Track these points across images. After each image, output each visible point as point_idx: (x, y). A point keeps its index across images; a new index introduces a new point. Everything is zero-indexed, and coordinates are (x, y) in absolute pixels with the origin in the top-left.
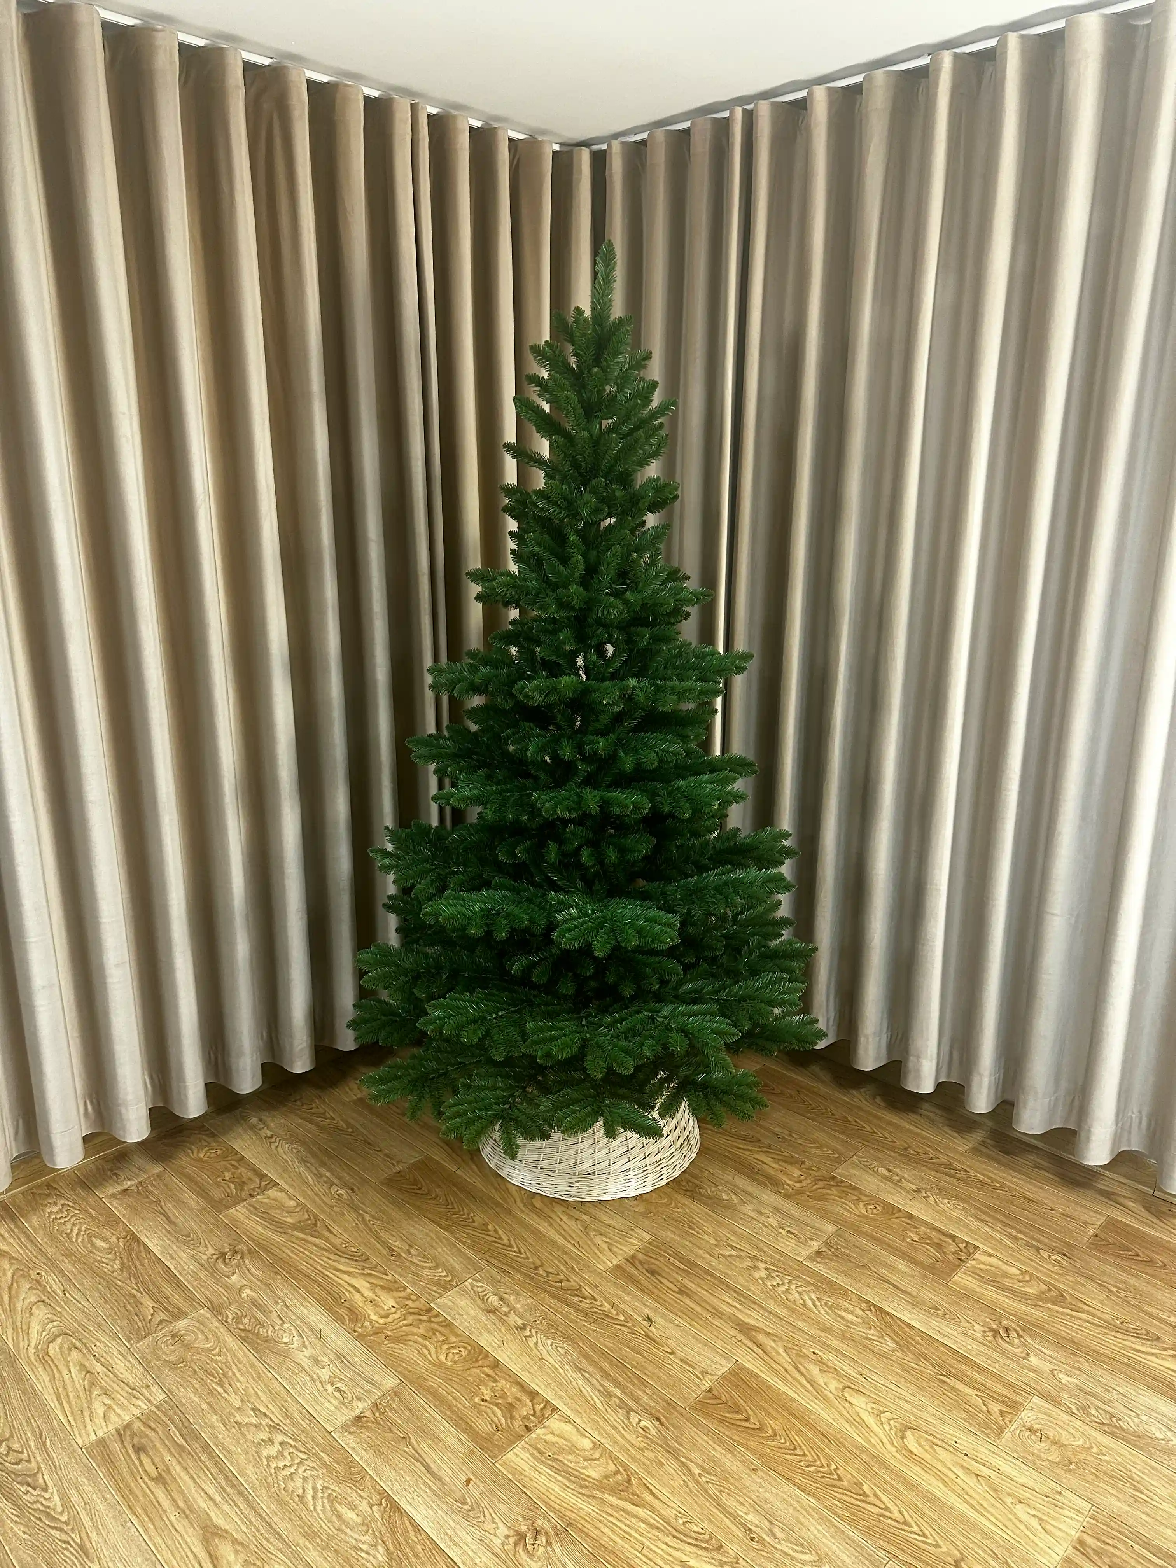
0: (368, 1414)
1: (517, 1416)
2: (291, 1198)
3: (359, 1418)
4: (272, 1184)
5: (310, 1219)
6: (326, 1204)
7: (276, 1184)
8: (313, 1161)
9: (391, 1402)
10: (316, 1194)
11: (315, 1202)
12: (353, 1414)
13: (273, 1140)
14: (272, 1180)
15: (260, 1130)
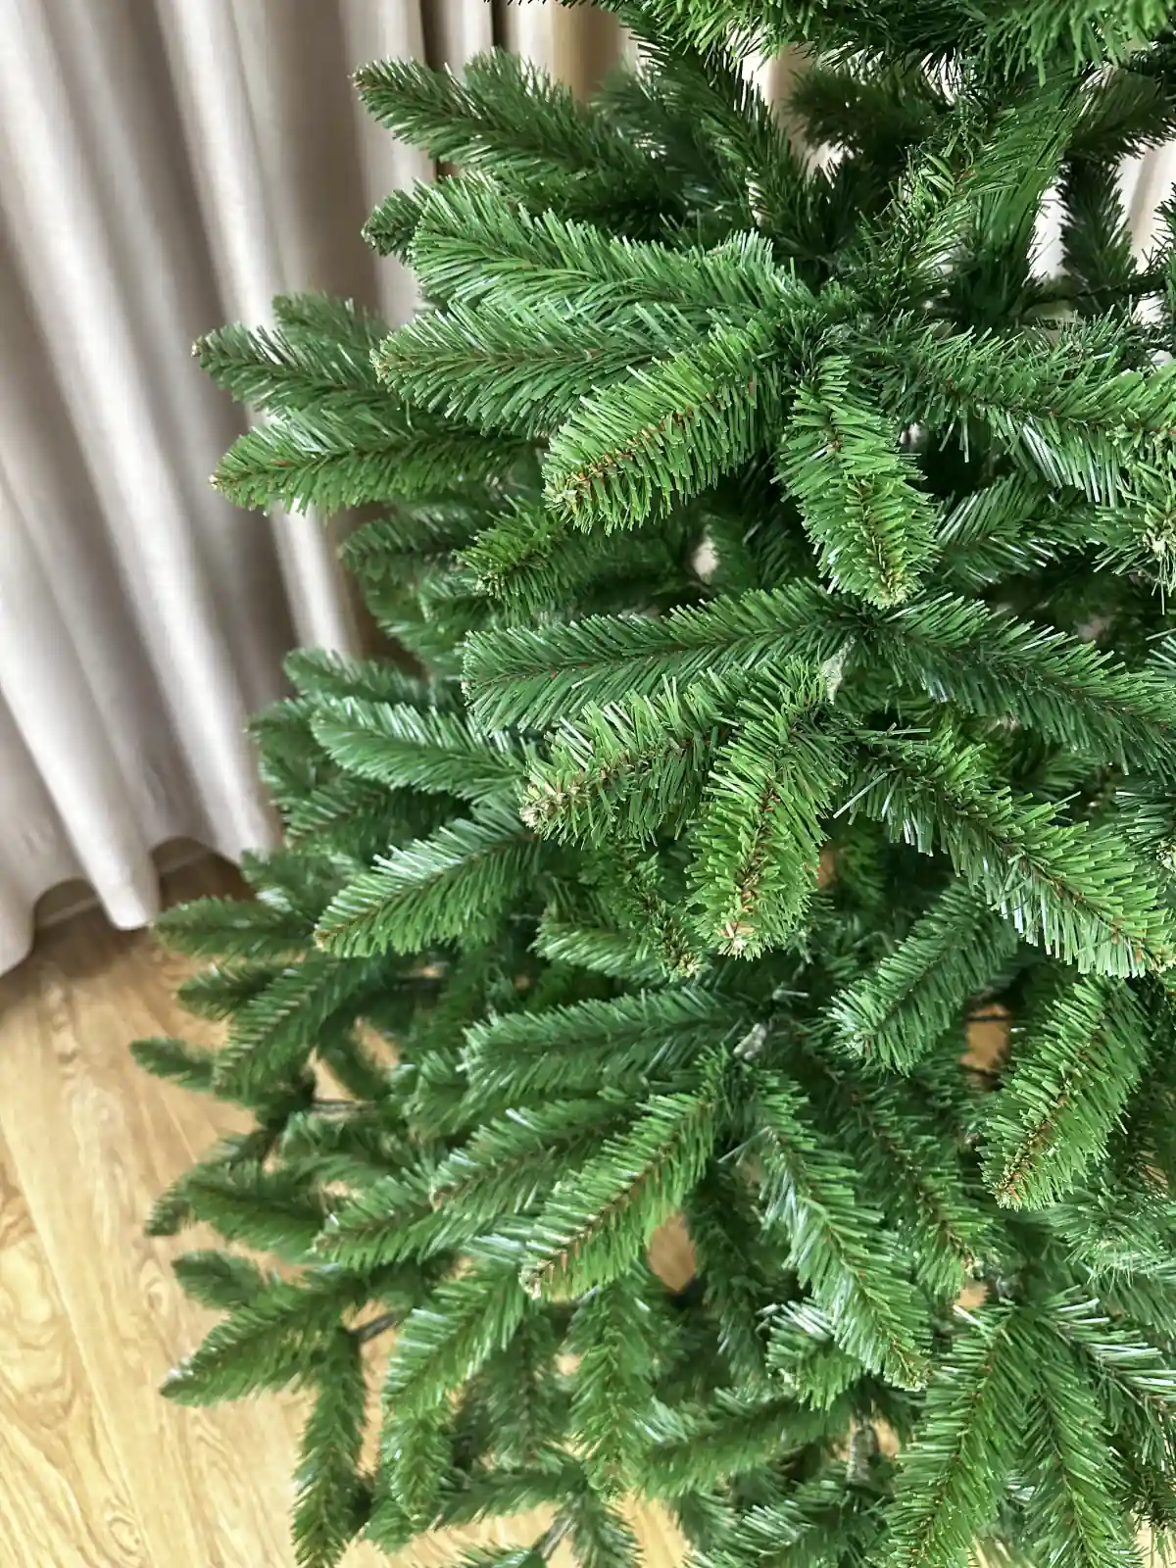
2: (44, 1292)
4: (22, 1225)
5: (59, 1383)
6: (114, 1326)
7: (30, 1230)
8: (130, 1158)
10: (104, 1287)
11: (92, 1318)
13: (69, 1069)
14: (25, 1214)
15: (58, 1028)
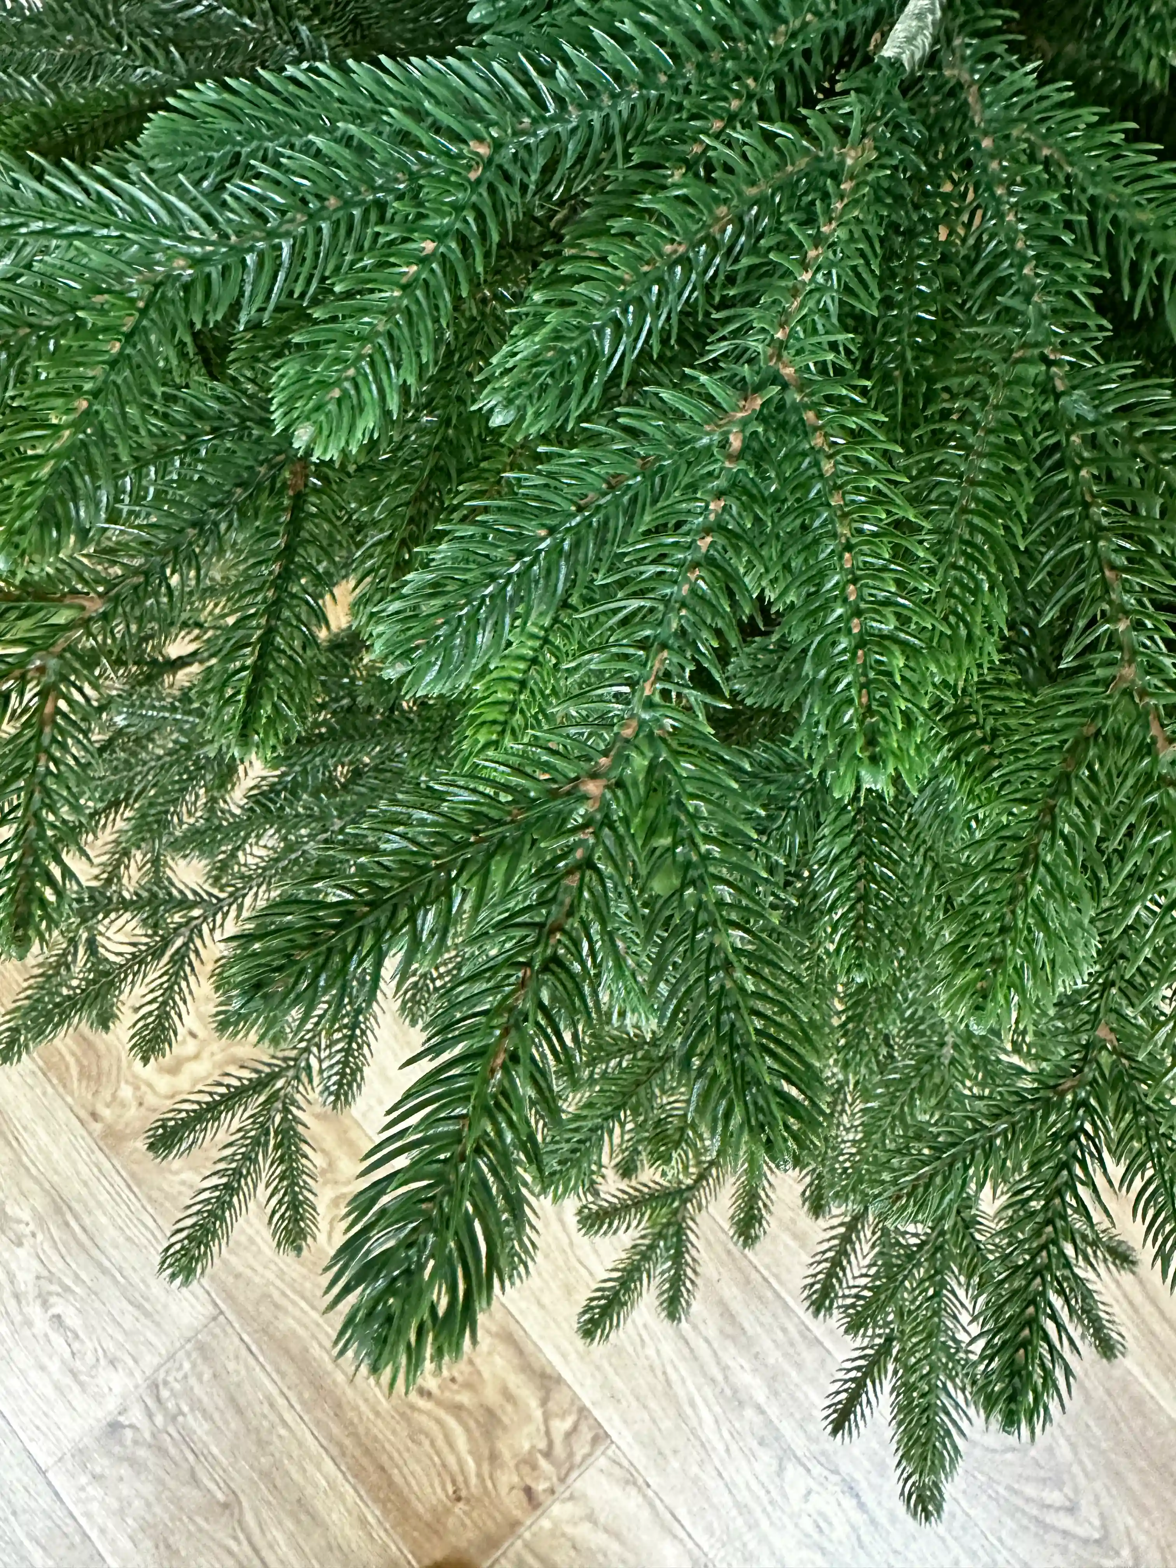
0: (136, 1416)
1: (507, 1455)
3: (114, 1427)
9: (193, 1381)
12: (100, 1414)
